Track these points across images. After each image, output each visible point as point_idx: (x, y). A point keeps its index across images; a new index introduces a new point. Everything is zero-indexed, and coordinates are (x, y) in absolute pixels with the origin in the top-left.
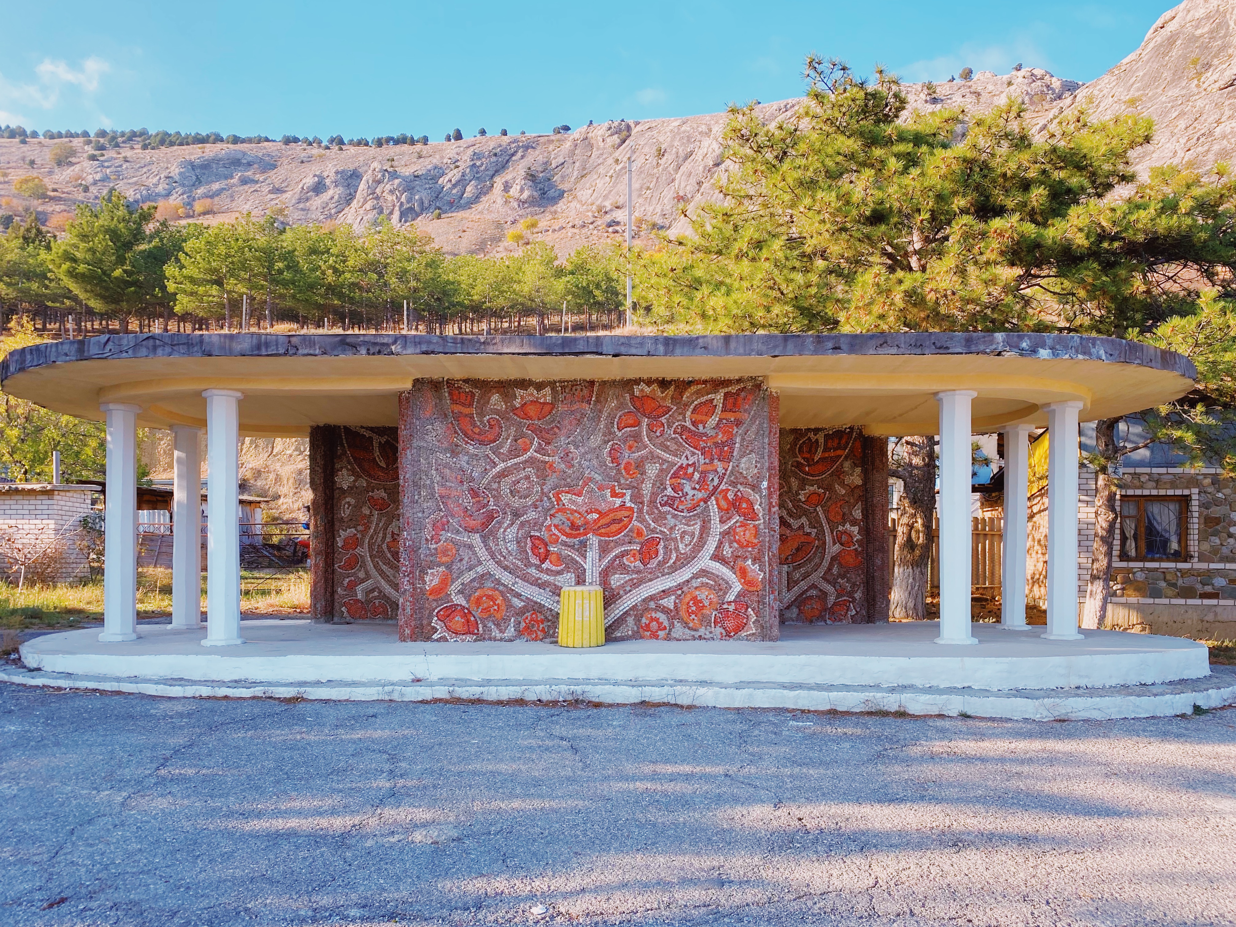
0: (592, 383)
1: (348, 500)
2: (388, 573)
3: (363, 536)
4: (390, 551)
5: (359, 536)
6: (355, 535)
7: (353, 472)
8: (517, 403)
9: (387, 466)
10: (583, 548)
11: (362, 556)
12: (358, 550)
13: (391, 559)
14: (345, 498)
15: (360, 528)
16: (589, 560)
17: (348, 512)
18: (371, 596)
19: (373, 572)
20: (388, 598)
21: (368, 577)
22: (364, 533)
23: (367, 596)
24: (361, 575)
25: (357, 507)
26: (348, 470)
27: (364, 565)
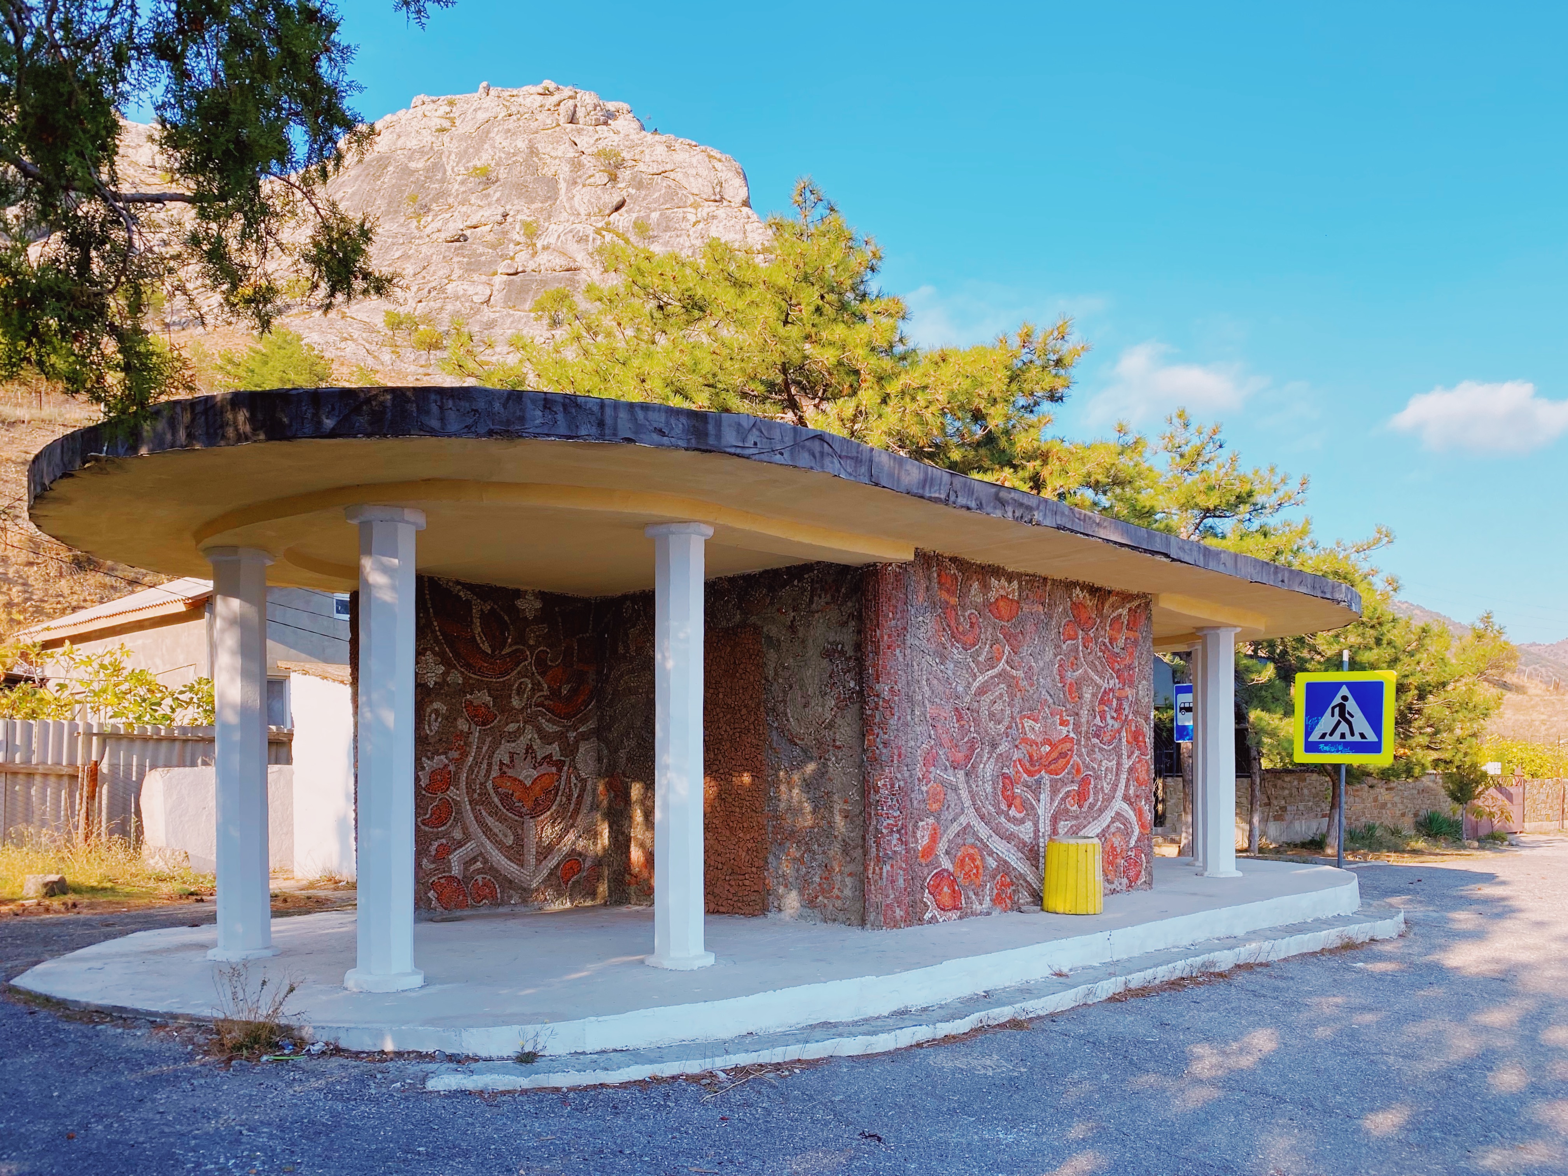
0: (1045, 579)
1: (436, 705)
2: (496, 830)
3: (459, 768)
4: (497, 793)
5: (452, 768)
6: (446, 766)
7: (444, 660)
8: (992, 596)
9: (493, 652)
10: (1036, 789)
11: (457, 803)
12: (452, 792)
13: (500, 805)
14: (431, 702)
15: (455, 754)
16: (1042, 803)
17: (435, 726)
18: (472, 868)
19: (474, 827)
20: (497, 871)
21: (467, 837)
22: (459, 762)
23: (466, 869)
24: (458, 834)
25: (450, 719)
26: (435, 654)
27: (459, 819)
